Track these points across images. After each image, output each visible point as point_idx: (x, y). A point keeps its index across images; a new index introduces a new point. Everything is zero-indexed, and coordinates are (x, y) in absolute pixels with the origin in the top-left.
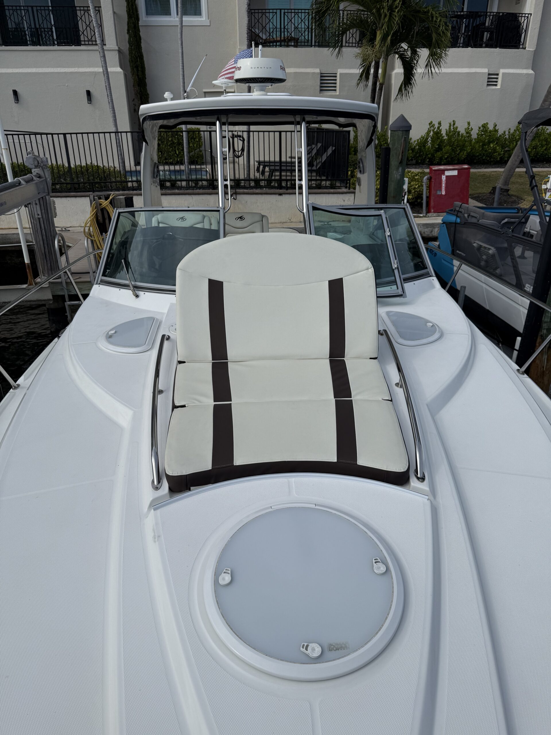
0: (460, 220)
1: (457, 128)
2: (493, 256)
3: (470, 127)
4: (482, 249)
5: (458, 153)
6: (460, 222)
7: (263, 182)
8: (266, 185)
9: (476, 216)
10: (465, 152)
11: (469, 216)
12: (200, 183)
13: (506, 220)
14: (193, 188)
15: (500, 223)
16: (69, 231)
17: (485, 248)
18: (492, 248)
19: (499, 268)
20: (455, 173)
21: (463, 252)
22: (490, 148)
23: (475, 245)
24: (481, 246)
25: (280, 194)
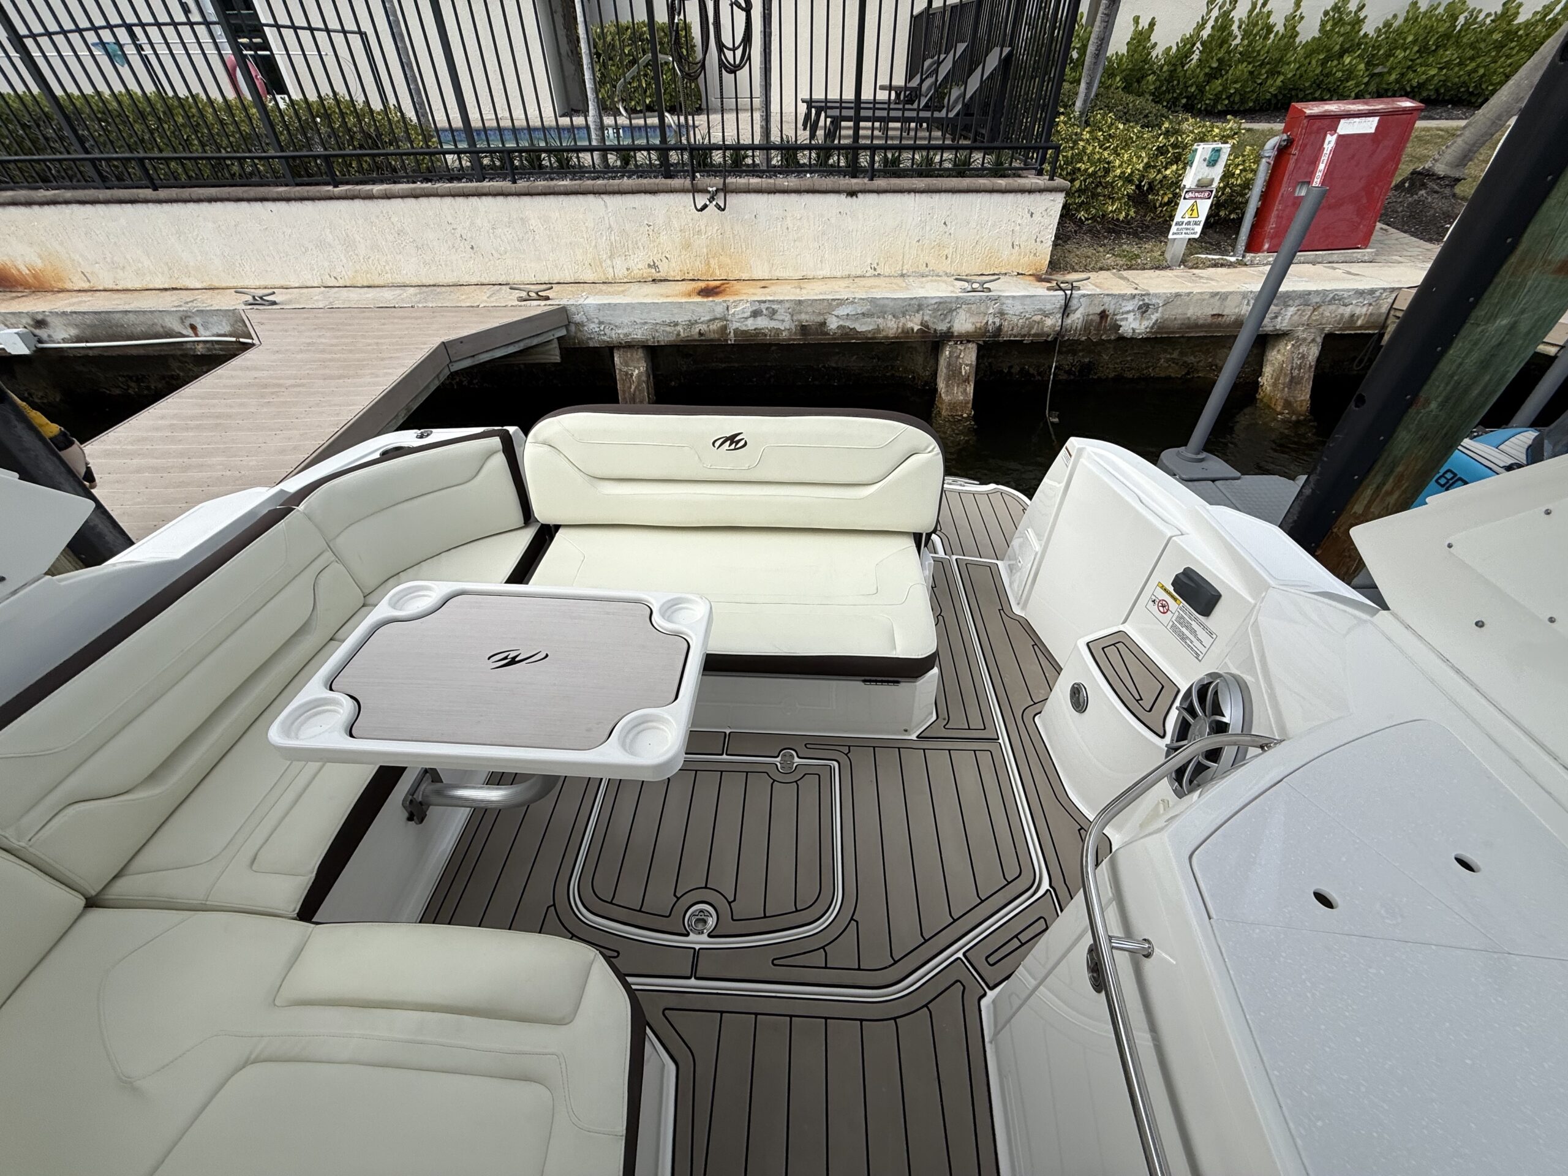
8: (813, 162)
16: (274, 303)
20: (1369, 126)
25: (852, 194)
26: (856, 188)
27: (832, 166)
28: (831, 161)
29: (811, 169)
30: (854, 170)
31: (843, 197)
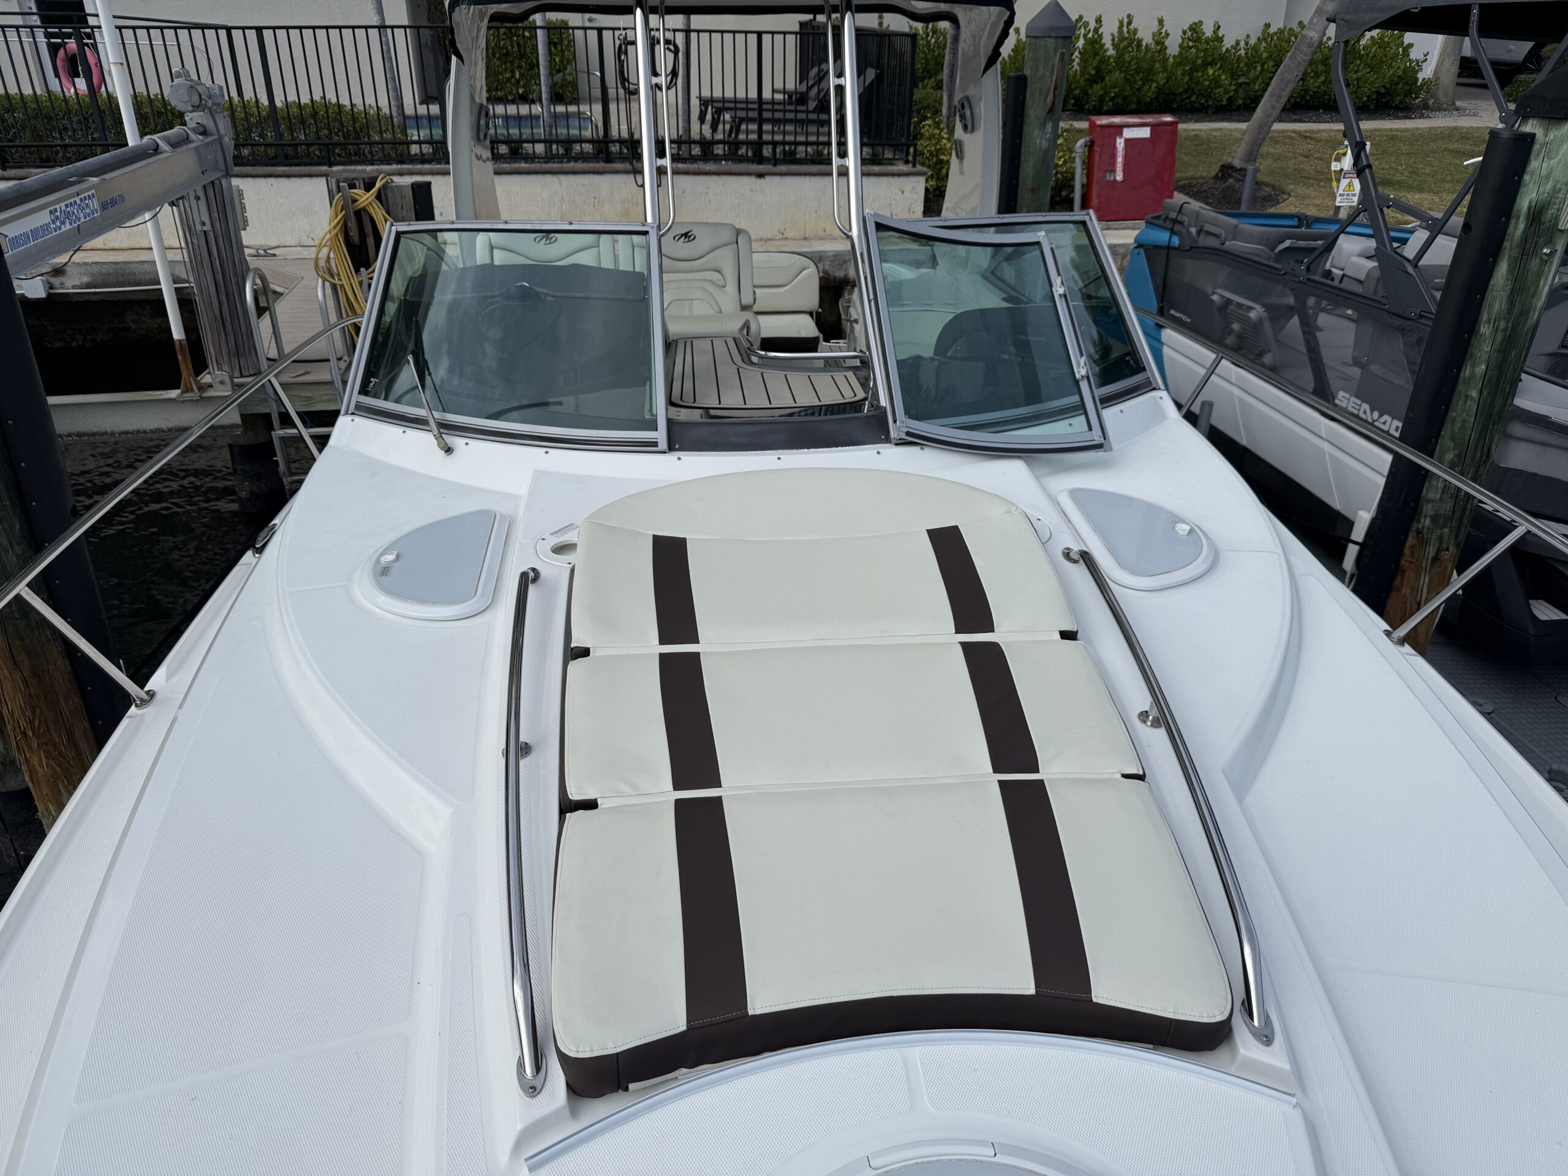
0: (1181, 239)
1: (1135, 31)
2: (1257, 325)
3: (1163, 31)
4: (1232, 308)
5: (1137, 87)
6: (1179, 245)
7: (721, 146)
8: (726, 153)
9: (1218, 233)
10: (1154, 85)
11: (1199, 232)
12: (577, 147)
13: (1287, 243)
14: (558, 158)
15: (1273, 251)
16: (275, 255)
17: (1239, 305)
18: (1258, 307)
19: (1269, 351)
20: (1145, 133)
21: (1184, 314)
22: (1206, 76)
23: (1215, 298)
24: (1229, 302)
25: (760, 176)
26: (762, 171)
27: (741, 156)
28: (740, 152)
29: (725, 158)
30: (759, 159)
31: (753, 179)
